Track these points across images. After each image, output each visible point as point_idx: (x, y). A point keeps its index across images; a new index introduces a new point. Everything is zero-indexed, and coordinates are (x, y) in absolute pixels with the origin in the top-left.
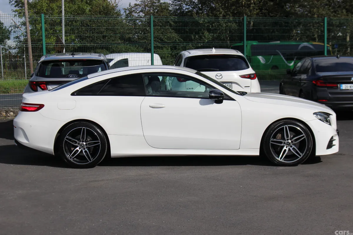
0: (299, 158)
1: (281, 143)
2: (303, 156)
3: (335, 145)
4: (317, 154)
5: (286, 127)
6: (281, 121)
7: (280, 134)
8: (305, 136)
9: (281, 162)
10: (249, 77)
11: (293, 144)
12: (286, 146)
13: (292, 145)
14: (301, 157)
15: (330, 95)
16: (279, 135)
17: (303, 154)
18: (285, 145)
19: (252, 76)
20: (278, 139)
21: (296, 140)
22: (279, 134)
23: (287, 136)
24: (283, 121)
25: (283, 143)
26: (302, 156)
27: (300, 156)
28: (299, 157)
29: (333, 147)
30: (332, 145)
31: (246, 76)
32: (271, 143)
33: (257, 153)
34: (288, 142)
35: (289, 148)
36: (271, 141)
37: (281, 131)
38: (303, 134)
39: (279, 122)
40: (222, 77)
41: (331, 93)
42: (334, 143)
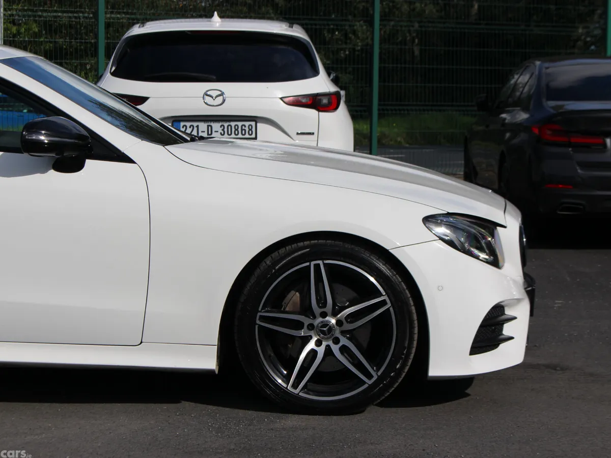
0: (366, 386)
1: (299, 325)
2: (380, 379)
3: (512, 338)
4: (435, 370)
5: (317, 267)
6: (301, 244)
7: (298, 294)
8: (389, 305)
9: (296, 397)
10: (315, 102)
11: (343, 333)
12: (314, 339)
13: (337, 334)
14: (370, 382)
15: (579, 171)
16: (295, 297)
17: (378, 370)
18: (312, 333)
19: (325, 101)
20: (287, 309)
21: (353, 317)
22: (293, 292)
23: (322, 302)
24: (307, 243)
25: (305, 326)
26: (375, 377)
27: (370, 376)
28: (364, 383)
29: (502, 346)
30: (502, 337)
31: (304, 101)
32: (260, 326)
33: (208, 361)
34: (325, 324)
35: (328, 348)
36: (260, 316)
37: (300, 280)
38: (380, 295)
39: (294, 246)
40: (224, 101)
41: (585, 165)
42: (508, 329)
